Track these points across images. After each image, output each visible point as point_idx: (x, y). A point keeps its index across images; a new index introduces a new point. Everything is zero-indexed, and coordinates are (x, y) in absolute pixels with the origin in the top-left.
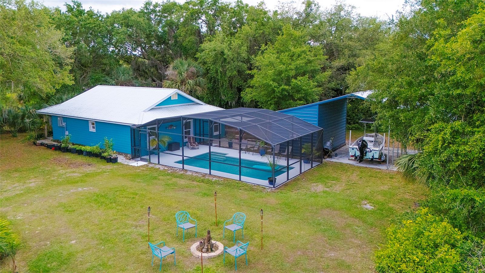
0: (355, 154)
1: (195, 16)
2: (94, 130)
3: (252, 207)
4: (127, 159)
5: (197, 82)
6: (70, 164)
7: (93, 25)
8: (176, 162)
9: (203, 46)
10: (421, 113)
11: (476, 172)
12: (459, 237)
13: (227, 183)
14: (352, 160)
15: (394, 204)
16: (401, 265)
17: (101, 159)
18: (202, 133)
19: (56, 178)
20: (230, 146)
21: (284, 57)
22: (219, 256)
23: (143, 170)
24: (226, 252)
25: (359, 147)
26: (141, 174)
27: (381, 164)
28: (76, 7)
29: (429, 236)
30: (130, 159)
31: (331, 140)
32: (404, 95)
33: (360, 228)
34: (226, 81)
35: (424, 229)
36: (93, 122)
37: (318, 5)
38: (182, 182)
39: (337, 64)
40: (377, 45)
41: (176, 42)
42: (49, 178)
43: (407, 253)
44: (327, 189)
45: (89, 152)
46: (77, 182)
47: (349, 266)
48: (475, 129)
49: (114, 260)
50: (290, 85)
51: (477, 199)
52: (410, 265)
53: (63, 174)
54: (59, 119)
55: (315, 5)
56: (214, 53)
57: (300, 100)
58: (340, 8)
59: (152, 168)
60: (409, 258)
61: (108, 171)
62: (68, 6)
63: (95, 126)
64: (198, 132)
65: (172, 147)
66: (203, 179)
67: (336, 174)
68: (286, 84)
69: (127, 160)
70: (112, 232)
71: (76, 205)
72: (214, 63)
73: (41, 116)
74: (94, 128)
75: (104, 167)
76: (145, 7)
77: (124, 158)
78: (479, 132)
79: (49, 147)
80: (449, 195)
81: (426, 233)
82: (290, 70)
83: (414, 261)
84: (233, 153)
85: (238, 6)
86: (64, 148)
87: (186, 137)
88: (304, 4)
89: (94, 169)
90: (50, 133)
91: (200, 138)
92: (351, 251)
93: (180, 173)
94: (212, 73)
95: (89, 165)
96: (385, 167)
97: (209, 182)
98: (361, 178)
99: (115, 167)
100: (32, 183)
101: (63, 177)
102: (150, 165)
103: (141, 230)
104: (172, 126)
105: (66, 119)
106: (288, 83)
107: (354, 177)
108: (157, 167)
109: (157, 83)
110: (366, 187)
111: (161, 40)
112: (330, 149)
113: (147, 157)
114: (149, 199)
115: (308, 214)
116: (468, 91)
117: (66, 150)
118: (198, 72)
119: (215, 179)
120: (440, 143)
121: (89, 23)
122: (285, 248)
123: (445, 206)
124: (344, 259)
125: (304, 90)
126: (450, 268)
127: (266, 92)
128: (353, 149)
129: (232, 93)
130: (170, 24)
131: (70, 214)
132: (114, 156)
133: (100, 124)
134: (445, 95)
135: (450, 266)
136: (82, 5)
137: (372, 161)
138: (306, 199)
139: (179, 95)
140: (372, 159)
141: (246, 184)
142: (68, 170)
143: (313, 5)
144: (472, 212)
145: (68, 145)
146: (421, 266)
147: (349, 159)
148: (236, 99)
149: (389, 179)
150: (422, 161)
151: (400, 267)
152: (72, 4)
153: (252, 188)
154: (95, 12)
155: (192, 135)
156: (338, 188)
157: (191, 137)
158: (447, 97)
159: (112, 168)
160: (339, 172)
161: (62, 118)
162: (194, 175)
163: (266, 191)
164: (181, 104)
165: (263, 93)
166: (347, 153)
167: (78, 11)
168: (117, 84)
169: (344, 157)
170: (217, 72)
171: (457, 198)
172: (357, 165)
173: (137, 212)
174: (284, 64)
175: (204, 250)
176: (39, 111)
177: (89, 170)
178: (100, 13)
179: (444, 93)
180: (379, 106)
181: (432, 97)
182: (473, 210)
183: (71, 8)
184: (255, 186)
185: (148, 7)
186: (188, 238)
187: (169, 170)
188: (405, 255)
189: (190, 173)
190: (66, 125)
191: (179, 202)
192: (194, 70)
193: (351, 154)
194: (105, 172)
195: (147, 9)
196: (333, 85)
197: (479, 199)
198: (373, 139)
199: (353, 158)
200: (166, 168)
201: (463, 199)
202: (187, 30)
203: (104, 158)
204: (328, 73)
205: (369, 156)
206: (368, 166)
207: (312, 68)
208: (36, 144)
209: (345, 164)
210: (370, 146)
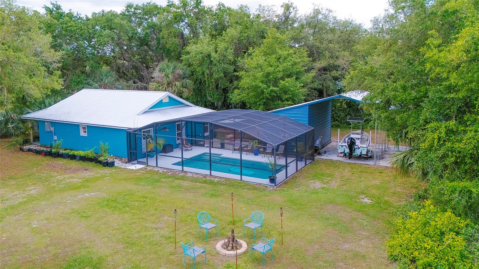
0: (344, 151)
1: (178, 18)
2: (86, 135)
3: (261, 206)
4: (123, 162)
5: (184, 84)
6: (66, 170)
7: (75, 28)
8: (173, 164)
9: (188, 48)
10: (415, 114)
11: (467, 166)
12: (462, 225)
13: (229, 183)
14: (341, 156)
15: (388, 197)
16: (413, 252)
17: (95, 163)
18: (193, 134)
19: (56, 184)
20: (222, 147)
21: (272, 59)
22: (244, 253)
23: (143, 173)
24: (253, 249)
25: (348, 144)
26: (142, 177)
27: (368, 159)
28: (55, 9)
29: (436, 225)
30: (126, 163)
31: (320, 138)
32: (400, 98)
33: (365, 221)
34: (212, 82)
35: (430, 219)
36: (85, 126)
37: (296, 8)
38: (186, 184)
39: (319, 65)
40: (354, 47)
41: (159, 43)
42: (49, 184)
43: (419, 241)
44: (325, 186)
45: (83, 157)
46: (79, 187)
47: (364, 256)
48: (467, 128)
49: (146, 262)
50: (277, 87)
51: (473, 190)
52: (422, 252)
53: (62, 180)
54: (46, 124)
55: (294, 8)
56: (201, 55)
57: (288, 100)
58: (317, 12)
59: (151, 170)
60: (420, 246)
61: (108, 175)
62: (47, 8)
63: (86, 130)
64: (189, 133)
65: (167, 149)
66: (205, 180)
67: (329, 171)
68: (274, 86)
69: (123, 164)
70: (135, 235)
71: (90, 210)
72: (201, 65)
73: (24, 121)
74: (85, 132)
75: (102, 171)
76: (127, 10)
77: (120, 162)
78: (471, 131)
79: (38, 152)
80: (448, 188)
81: (433, 223)
82: (278, 72)
83: (425, 248)
84: (227, 154)
85: (220, 9)
86: (55, 153)
87: (178, 139)
88: (283, 8)
89: (92, 173)
90: (37, 138)
91: (192, 140)
92: (363, 243)
93: (181, 174)
94: (199, 75)
95: (86, 170)
96: (372, 162)
97: (211, 183)
98: (353, 174)
99: (113, 171)
100: (33, 191)
101: (63, 183)
102: (149, 168)
103: (162, 232)
104: (165, 128)
105: (53, 123)
106: (275, 84)
107: (347, 172)
108: (156, 169)
109: (138, 84)
110: (360, 182)
111: (143, 42)
112: (320, 147)
113: (144, 160)
114: (160, 202)
115: (315, 210)
116: (460, 95)
117: (58, 155)
118: (184, 74)
119: (216, 179)
120: (436, 141)
121: (71, 26)
122: (302, 242)
123: (446, 198)
124: (358, 250)
125: (291, 91)
126: (458, 253)
127: (254, 93)
128: (342, 146)
129: (218, 94)
130: (153, 27)
131: (87, 220)
132: (110, 160)
133: (91, 128)
134: (438, 98)
135: (458, 251)
136: (61, 8)
137: (360, 157)
138: (308, 196)
139: (170, 97)
140: (360, 155)
141: (247, 184)
142: (65, 176)
143: (292, 9)
144: (470, 202)
145: (59, 150)
146: (432, 252)
147: (338, 156)
148: (223, 100)
149: (378, 174)
150: (419, 157)
151: (413, 254)
152: (51, 6)
153: (255, 187)
154: (75, 14)
155: (184, 137)
156: (335, 184)
157: (184, 139)
158: (440, 100)
159: (110, 172)
160: (332, 168)
161: (49, 123)
162: (195, 176)
163: (269, 189)
164: (172, 107)
165: (251, 94)
166: (334, 150)
167: (58, 14)
168: (100, 87)
169: (332, 154)
170: (203, 73)
171: (455, 190)
172: (346, 161)
173: (153, 215)
174: (272, 66)
175: (229, 248)
176: (24, 116)
177: (87, 174)
178: (80, 15)
179: (438, 96)
180: (374, 107)
181: (427, 100)
182: (470, 200)
183: (50, 10)
184: (256, 185)
185: (130, 10)
186: (210, 237)
187: (169, 172)
188: (416, 244)
189: (191, 175)
190: (55, 130)
191: (190, 203)
192: (181, 72)
193: (339, 151)
194: (104, 176)
195: (128, 12)
196: (316, 85)
197: (475, 190)
198: (359, 136)
199: (342, 155)
200: (165, 170)
201: (461, 191)
202: (171, 32)
203: (100, 162)
204: (313, 74)
205: (357, 152)
206: (356, 162)
207: (298, 70)
208: (23, 150)
209: (335, 161)
210: (358, 143)
